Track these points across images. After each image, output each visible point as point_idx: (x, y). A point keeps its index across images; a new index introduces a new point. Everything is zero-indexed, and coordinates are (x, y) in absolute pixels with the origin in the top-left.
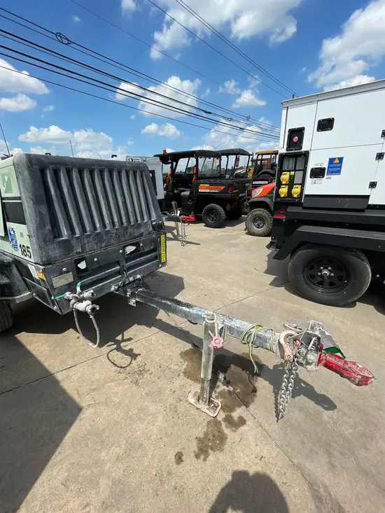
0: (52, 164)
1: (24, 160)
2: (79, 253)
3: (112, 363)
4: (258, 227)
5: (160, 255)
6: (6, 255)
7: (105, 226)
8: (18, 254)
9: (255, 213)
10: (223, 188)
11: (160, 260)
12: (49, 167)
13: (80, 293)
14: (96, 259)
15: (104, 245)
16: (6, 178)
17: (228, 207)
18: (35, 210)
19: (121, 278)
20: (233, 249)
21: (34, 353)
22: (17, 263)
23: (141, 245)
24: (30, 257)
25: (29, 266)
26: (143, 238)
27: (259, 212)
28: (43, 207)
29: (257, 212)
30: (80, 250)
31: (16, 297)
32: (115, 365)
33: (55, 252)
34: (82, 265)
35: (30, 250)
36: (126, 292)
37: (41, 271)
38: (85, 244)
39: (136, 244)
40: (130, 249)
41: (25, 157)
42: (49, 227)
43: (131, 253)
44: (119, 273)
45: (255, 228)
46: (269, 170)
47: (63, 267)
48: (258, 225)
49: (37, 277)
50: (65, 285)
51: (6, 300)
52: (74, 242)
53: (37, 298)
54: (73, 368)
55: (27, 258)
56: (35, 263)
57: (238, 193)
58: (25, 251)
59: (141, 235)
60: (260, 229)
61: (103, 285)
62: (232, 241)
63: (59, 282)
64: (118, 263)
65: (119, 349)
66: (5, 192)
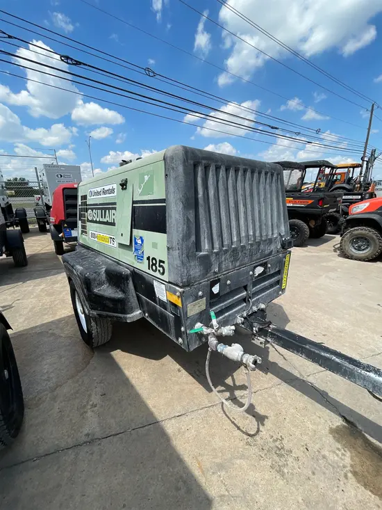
0: (204, 158)
1: (181, 152)
2: (215, 273)
3: (233, 422)
4: (359, 249)
5: (282, 279)
6: (121, 265)
7: (240, 241)
8: (143, 267)
9: (356, 232)
10: (310, 202)
11: (281, 286)
12: (201, 163)
13: (218, 329)
14: (229, 282)
15: (238, 264)
16: (146, 178)
17: (312, 224)
18: (184, 215)
19: (245, 306)
20: (332, 275)
21: (133, 381)
22: (136, 276)
23: (269, 265)
24: (163, 273)
25: (155, 284)
26: (271, 257)
27: (363, 232)
28: (191, 211)
29: (360, 231)
30: (217, 270)
31: (128, 316)
32: (239, 428)
33: (196, 271)
34: (216, 289)
35: (165, 266)
36: (252, 327)
37: (178, 294)
38: (222, 262)
39: (264, 265)
40: (259, 270)
41: (182, 149)
42: (193, 238)
43: (259, 275)
44: (244, 300)
45: (353, 250)
46: (344, 185)
47: (199, 291)
48: (359, 247)
49: (164, 299)
50: (197, 314)
51: (116, 317)
52: (213, 259)
53: (149, 319)
54: (182, 418)
55: (157, 274)
56: (169, 282)
57: (328, 208)
58: (155, 265)
59: (270, 253)
60: (361, 252)
61: (229, 315)
62: (325, 264)
63: (194, 309)
64: (245, 288)
65: (234, 399)
66: (140, 195)
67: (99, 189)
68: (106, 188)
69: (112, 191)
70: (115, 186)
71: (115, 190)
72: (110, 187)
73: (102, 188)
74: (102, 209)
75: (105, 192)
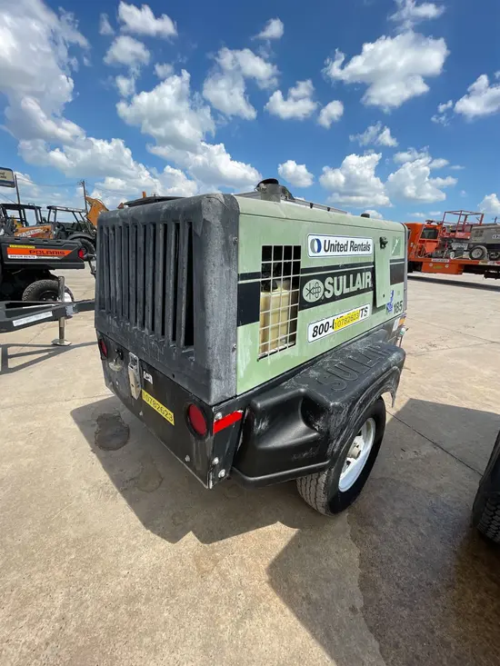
16: (397, 242)
49: (396, 328)
55: (398, 313)
58: (398, 307)
66: (393, 255)
67: (342, 241)
68: (358, 241)
69: (366, 247)
70: (370, 242)
71: (371, 247)
72: (364, 241)
73: (350, 240)
74: (348, 274)
75: (354, 247)
